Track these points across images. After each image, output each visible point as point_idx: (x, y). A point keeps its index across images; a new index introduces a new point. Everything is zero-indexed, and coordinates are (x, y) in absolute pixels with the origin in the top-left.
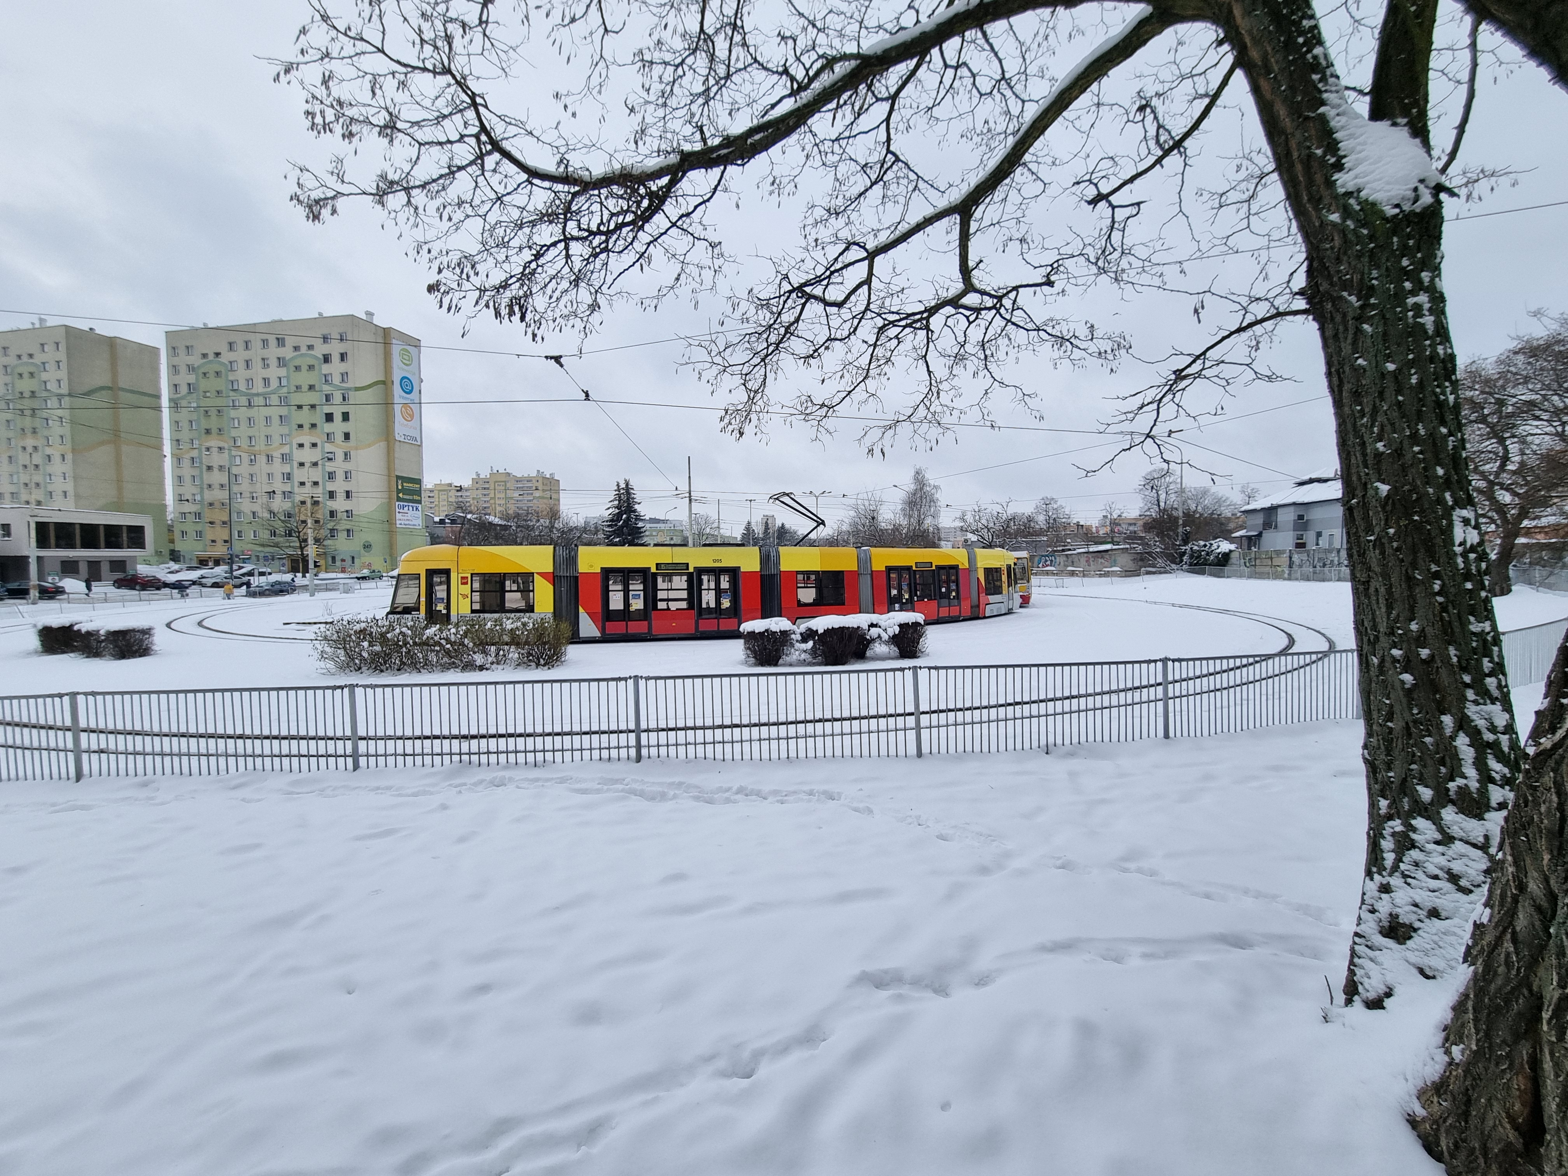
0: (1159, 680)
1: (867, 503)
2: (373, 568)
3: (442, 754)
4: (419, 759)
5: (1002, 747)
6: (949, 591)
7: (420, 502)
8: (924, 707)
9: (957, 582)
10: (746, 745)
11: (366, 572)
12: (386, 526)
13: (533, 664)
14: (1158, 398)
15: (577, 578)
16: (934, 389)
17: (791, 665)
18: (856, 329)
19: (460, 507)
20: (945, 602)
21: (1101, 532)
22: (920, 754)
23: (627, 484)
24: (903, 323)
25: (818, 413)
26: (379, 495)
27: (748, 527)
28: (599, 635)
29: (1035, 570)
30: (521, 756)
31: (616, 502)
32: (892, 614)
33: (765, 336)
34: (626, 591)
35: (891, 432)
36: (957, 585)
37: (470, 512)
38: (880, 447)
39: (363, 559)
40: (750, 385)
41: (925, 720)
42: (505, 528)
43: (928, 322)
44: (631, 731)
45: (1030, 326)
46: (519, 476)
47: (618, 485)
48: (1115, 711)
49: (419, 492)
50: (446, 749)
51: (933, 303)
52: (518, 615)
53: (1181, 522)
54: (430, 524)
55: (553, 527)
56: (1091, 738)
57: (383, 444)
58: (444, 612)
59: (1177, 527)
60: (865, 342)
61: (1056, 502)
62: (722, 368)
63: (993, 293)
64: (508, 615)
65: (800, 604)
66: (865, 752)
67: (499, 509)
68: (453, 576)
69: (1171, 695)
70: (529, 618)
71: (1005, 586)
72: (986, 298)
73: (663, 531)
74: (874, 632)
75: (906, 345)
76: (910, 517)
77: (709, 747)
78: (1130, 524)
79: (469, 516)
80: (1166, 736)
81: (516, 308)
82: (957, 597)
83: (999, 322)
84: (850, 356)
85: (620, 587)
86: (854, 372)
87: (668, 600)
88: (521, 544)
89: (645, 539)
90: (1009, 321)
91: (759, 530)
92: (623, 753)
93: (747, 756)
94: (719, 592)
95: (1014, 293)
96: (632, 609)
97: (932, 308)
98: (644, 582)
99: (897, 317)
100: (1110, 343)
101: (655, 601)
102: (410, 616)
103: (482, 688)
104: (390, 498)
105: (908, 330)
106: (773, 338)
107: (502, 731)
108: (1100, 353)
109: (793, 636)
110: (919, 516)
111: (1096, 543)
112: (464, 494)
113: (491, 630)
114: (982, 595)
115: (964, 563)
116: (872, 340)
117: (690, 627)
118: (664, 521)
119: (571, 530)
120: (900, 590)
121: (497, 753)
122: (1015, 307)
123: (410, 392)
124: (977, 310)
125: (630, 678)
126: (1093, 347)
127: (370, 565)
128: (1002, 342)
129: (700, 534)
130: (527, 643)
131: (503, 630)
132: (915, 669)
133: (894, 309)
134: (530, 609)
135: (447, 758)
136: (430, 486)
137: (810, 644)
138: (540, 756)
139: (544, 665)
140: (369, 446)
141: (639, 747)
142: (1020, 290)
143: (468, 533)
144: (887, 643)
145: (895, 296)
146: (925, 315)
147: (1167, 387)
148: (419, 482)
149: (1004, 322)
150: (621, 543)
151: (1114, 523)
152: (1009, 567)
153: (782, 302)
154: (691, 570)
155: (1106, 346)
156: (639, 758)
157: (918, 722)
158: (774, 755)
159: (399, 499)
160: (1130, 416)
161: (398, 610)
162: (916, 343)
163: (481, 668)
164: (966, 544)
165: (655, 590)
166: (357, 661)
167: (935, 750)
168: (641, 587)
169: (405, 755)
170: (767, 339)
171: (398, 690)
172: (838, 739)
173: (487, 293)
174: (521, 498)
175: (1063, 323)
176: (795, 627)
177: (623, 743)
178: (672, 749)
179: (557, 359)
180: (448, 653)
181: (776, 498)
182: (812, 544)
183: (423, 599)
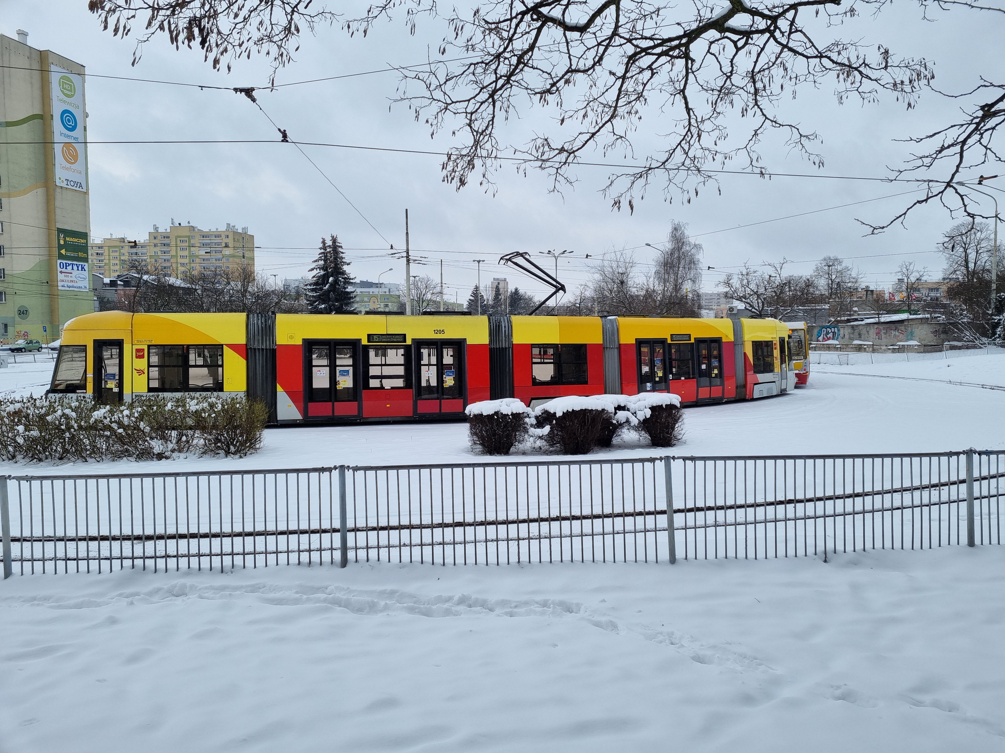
0: (963, 476)
1: (614, 265)
2: (30, 338)
3: (110, 559)
4: (83, 565)
5: (771, 553)
6: (710, 368)
7: (86, 260)
8: (678, 504)
9: (719, 358)
10: (470, 548)
11: (21, 343)
12: (45, 288)
13: (222, 452)
14: (961, 139)
15: (274, 351)
16: (694, 130)
17: (524, 453)
18: (601, 58)
19: (134, 266)
20: (705, 380)
21: (897, 298)
22: (673, 560)
23: (334, 240)
24: (658, 50)
25: (557, 159)
26: (36, 251)
27: (476, 292)
28: (300, 417)
29: (814, 344)
30: (205, 561)
31: (322, 262)
32: (643, 395)
33: (493, 67)
34: (333, 367)
35: (642, 181)
36: (720, 362)
37: (147, 273)
38: (628, 199)
39: (19, 328)
40: (476, 126)
41: (679, 519)
42: (189, 291)
43: (687, 48)
44: (335, 531)
45: (811, 52)
46: (205, 229)
47: (324, 242)
48: (907, 513)
49: (84, 248)
50: (116, 553)
51: (694, 26)
52: (204, 394)
53: (994, 286)
54: (99, 287)
55: (246, 291)
56: (878, 545)
57: (40, 191)
58: (116, 390)
59: (989, 293)
60: (612, 73)
61: (840, 263)
62: (443, 106)
63: (766, 12)
64: (192, 394)
65: (535, 382)
66: (609, 556)
67: (181, 269)
68: (127, 348)
69: (976, 494)
70: (218, 398)
71: (777, 362)
72: (758, 19)
73: (376, 296)
74: (621, 416)
75: (662, 77)
76: (665, 281)
77: (427, 550)
78: (931, 290)
79: (145, 277)
80: (971, 543)
81: (196, 31)
82: (720, 375)
83: (773, 48)
84: (595, 92)
85: (325, 362)
86: (600, 110)
87: (381, 377)
88: (208, 311)
89: (356, 306)
90: (784, 46)
91: (488, 296)
92: (326, 556)
93: (471, 560)
94: (441, 368)
95: (792, 12)
96: (340, 387)
97: (693, 31)
98: (354, 357)
99: (651, 43)
100: (908, 72)
101: (367, 377)
102: (74, 396)
103: (159, 481)
104: (50, 255)
105: (664, 59)
106: (503, 69)
107: (183, 530)
108: (895, 85)
109: (527, 420)
110: (676, 280)
111: (889, 312)
112: (139, 250)
113: (172, 411)
114: (750, 373)
115: (728, 335)
116: (620, 71)
117: (407, 409)
118: (378, 285)
119: (268, 294)
120: (652, 366)
121: (177, 556)
122: (793, 28)
123: (73, 129)
124: (747, 34)
125: (335, 468)
126: (886, 77)
127: (26, 334)
128: (777, 72)
129: (420, 300)
130: (215, 427)
131: (186, 411)
132: (667, 459)
133: (647, 34)
134: (219, 387)
135: (116, 563)
136: (98, 241)
137: (547, 429)
138: (227, 560)
139: (235, 453)
140: (25, 192)
141: (344, 548)
142: (800, 8)
143: (144, 297)
144: (636, 428)
145: (648, 18)
146: (684, 41)
147: (973, 126)
148: (85, 236)
149: (780, 48)
150: (328, 311)
151: (912, 288)
152: (782, 340)
153: (513, 26)
154: (409, 342)
155: (903, 75)
156: (344, 562)
157: (671, 521)
158: (503, 559)
159: (61, 257)
160: (927, 161)
161: (60, 387)
162: (673, 75)
163: (160, 456)
164: (733, 314)
165: (367, 365)
166: (10, 449)
167: (691, 555)
168: (350, 362)
169: (67, 559)
170: (496, 70)
171: (58, 483)
172: (577, 541)
173: (162, 12)
174: (208, 256)
175: (852, 49)
176: (529, 410)
177: (326, 544)
178: (384, 552)
179: (248, 92)
180: (120, 439)
181: (509, 259)
182: (551, 312)
183: (90, 375)
